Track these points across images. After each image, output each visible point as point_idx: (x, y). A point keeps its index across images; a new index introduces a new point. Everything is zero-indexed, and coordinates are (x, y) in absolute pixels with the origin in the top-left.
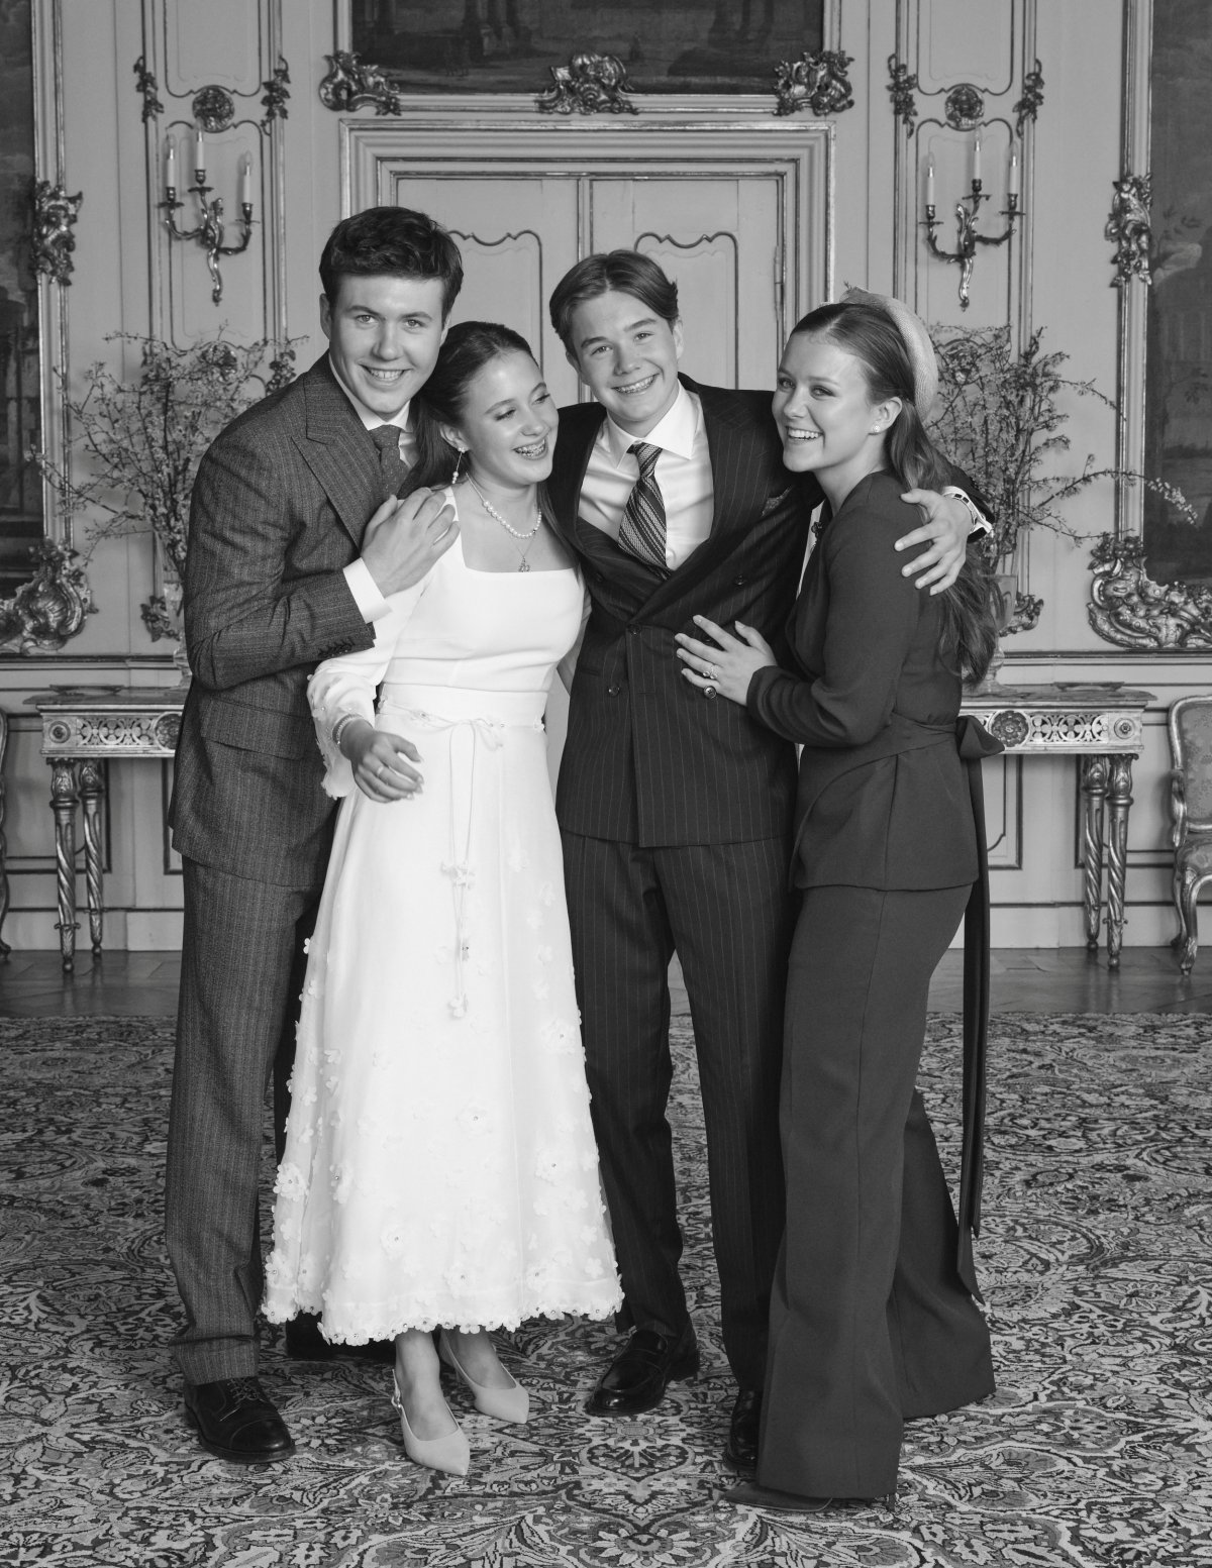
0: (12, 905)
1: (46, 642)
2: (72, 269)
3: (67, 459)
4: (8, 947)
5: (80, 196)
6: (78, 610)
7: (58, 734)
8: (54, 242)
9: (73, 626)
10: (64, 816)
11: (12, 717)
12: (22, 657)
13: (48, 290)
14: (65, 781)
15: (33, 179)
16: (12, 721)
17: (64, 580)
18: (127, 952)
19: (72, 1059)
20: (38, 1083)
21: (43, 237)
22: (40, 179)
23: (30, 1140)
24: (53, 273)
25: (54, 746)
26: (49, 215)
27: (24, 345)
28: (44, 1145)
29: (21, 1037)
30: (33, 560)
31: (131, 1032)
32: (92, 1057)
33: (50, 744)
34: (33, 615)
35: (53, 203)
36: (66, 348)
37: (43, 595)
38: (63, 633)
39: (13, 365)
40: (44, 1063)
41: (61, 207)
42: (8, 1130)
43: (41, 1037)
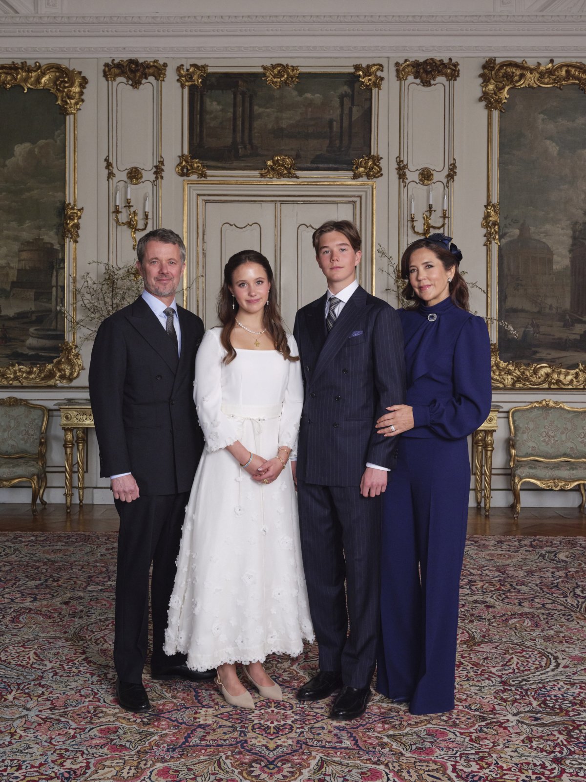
0: (48, 485)
1: (64, 381)
2: (79, 237)
3: (74, 310)
4: (46, 502)
5: (82, 209)
6: (77, 369)
7: (67, 418)
8: (72, 226)
9: (75, 375)
10: (69, 450)
11: (50, 410)
12: (55, 387)
13: (69, 244)
14: (69, 436)
15: (65, 202)
16: (50, 412)
17: (72, 357)
18: (93, 505)
19: (64, 550)
20: (49, 560)
21: (68, 224)
22: (67, 202)
23: (42, 584)
24: (71, 238)
25: (65, 422)
26: (70, 216)
27: (59, 266)
28: (47, 586)
29: (45, 540)
30: (61, 349)
31: (89, 539)
32: (72, 549)
33: (64, 421)
34: (60, 370)
35: (72, 211)
36: (75, 267)
37: (63, 363)
38: (71, 378)
39: (55, 273)
40: (52, 551)
41: (75, 213)
42: (33, 579)
43: (53, 540)
